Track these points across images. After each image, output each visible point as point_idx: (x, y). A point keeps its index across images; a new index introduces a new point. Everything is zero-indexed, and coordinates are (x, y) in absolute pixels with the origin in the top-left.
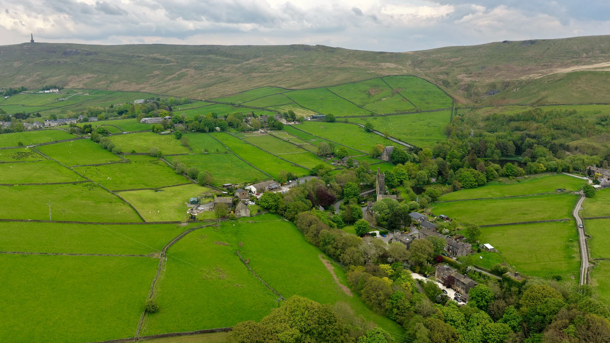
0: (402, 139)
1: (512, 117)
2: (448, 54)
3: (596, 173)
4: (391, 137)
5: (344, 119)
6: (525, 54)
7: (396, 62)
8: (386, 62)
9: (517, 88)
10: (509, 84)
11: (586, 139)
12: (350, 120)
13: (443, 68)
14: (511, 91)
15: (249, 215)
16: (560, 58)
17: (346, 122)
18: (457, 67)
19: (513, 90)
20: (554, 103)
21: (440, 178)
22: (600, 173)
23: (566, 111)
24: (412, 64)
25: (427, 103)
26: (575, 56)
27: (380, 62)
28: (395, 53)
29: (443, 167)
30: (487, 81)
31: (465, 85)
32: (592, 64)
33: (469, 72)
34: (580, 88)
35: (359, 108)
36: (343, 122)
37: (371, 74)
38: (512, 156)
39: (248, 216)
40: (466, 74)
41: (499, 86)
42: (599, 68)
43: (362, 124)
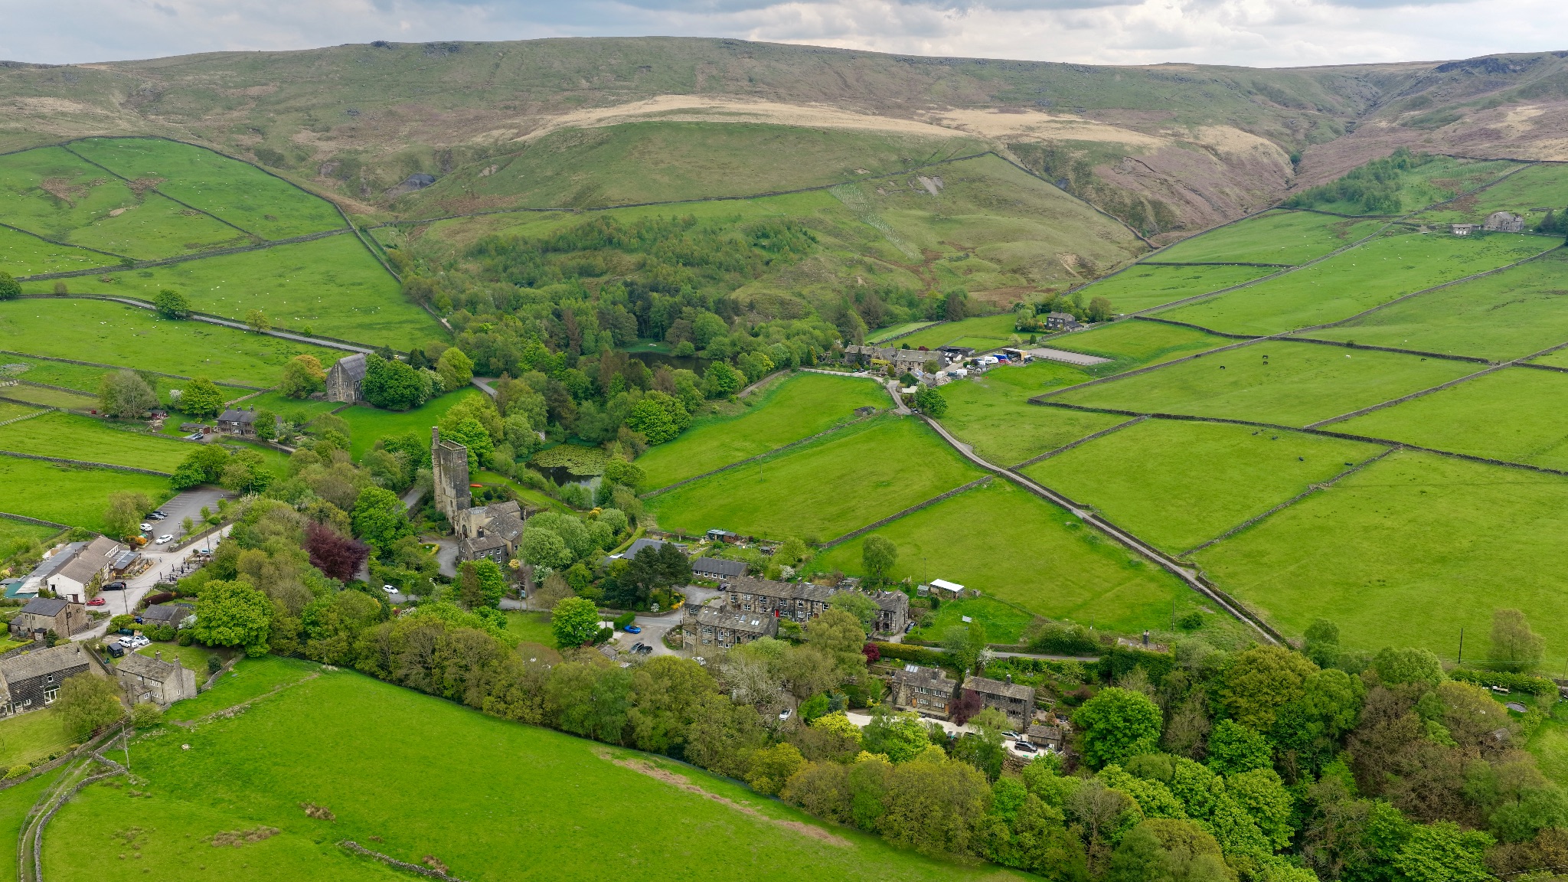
0: (313, 332)
1: (547, 242)
2: (229, 73)
3: (874, 360)
4: (273, 328)
5: (48, 286)
6: (446, 79)
7: (75, 96)
8: (41, 96)
9: (490, 166)
10: (450, 157)
11: (756, 284)
12: (72, 285)
13: (235, 114)
14: (477, 174)
15: (193, 691)
16: (533, 89)
17: (60, 294)
18: (278, 112)
19: (481, 171)
20: (626, 202)
21: (558, 427)
22: (885, 358)
23: (674, 219)
24: (127, 101)
25: (266, 217)
26: (565, 85)
27: (17, 94)
28: (53, 67)
29: (556, 396)
30: (389, 149)
31: (332, 161)
32: (613, 104)
33: (319, 126)
34: (662, 161)
35: (52, 247)
36: (49, 296)
37: (16, 132)
38: (633, 345)
39: (189, 696)
40: (314, 131)
41: (427, 163)
42: (655, 114)
43: (129, 298)
